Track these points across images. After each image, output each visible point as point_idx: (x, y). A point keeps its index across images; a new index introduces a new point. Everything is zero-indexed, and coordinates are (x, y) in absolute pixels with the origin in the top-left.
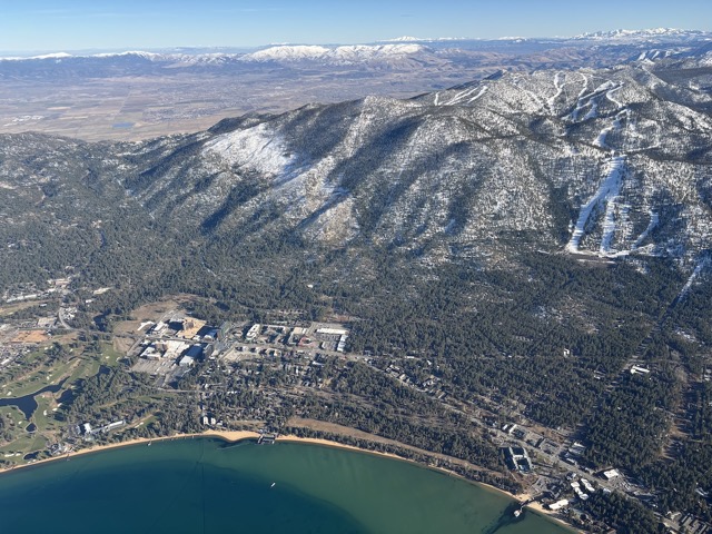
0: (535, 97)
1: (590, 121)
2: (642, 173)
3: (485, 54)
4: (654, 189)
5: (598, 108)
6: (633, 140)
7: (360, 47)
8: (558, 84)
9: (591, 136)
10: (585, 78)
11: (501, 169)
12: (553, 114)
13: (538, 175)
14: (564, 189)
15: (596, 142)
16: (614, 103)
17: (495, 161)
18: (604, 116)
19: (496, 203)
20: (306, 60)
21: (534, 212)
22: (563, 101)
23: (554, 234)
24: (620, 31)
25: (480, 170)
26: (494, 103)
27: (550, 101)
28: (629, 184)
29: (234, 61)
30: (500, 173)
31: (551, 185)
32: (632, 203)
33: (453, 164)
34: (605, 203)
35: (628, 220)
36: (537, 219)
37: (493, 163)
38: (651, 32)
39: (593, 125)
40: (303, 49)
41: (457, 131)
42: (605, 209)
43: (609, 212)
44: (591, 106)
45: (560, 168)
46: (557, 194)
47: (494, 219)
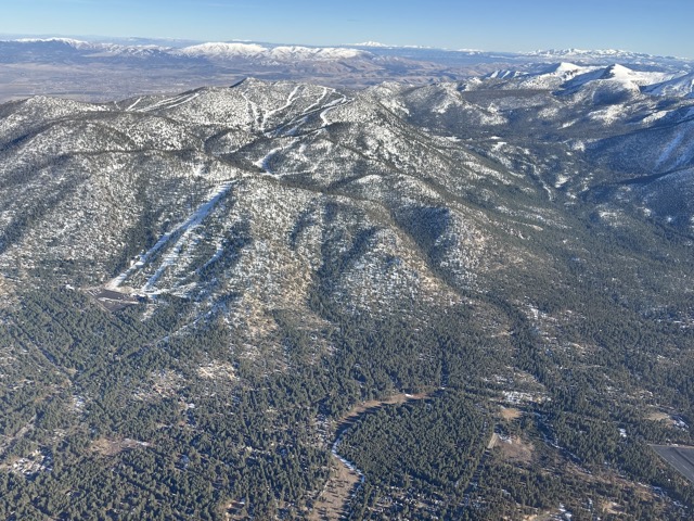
3: (421, 64)
4: (239, 219)
5: (303, 125)
7: (298, 48)
8: (294, 96)
9: (258, 155)
10: (325, 92)
12: (262, 129)
14: (157, 214)
15: (260, 161)
16: (321, 121)
17: (87, 178)
19: (62, 226)
20: (239, 59)
22: (282, 115)
23: (109, 267)
24: (572, 50)
25: (66, 187)
27: (269, 114)
29: (163, 53)
31: (148, 207)
32: (207, 234)
33: (42, 178)
34: (183, 232)
35: (192, 254)
36: (102, 247)
38: (601, 53)
39: (267, 144)
40: (239, 46)
42: (179, 239)
43: (179, 243)
44: (300, 122)
46: (148, 218)
47: (49, 245)
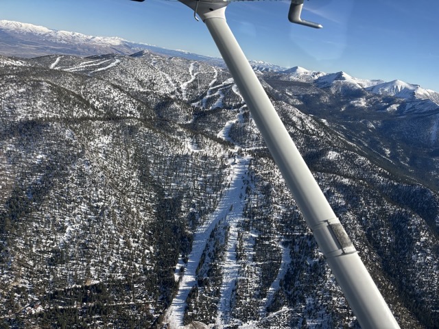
0: (169, 79)
1: (216, 111)
2: (268, 187)
4: (283, 210)
5: (224, 99)
6: (255, 136)
8: (193, 71)
9: (217, 128)
10: (215, 71)
11: (86, 168)
12: (185, 99)
13: (144, 177)
14: (176, 203)
15: (221, 134)
16: (238, 96)
17: (79, 155)
18: (229, 108)
19: (62, 230)
21: (127, 244)
22: (195, 87)
23: (150, 289)
25: (50, 168)
26: (123, 78)
27: (183, 86)
28: (254, 202)
30: (82, 175)
31: (160, 192)
32: (259, 230)
33: (8, 154)
34: (227, 228)
35: (254, 260)
36: (128, 258)
37: (75, 158)
39: (219, 116)
41: (40, 103)
42: (227, 238)
43: (230, 245)
44: (219, 96)
45: (175, 170)
46: (166, 208)
47: (52, 262)
